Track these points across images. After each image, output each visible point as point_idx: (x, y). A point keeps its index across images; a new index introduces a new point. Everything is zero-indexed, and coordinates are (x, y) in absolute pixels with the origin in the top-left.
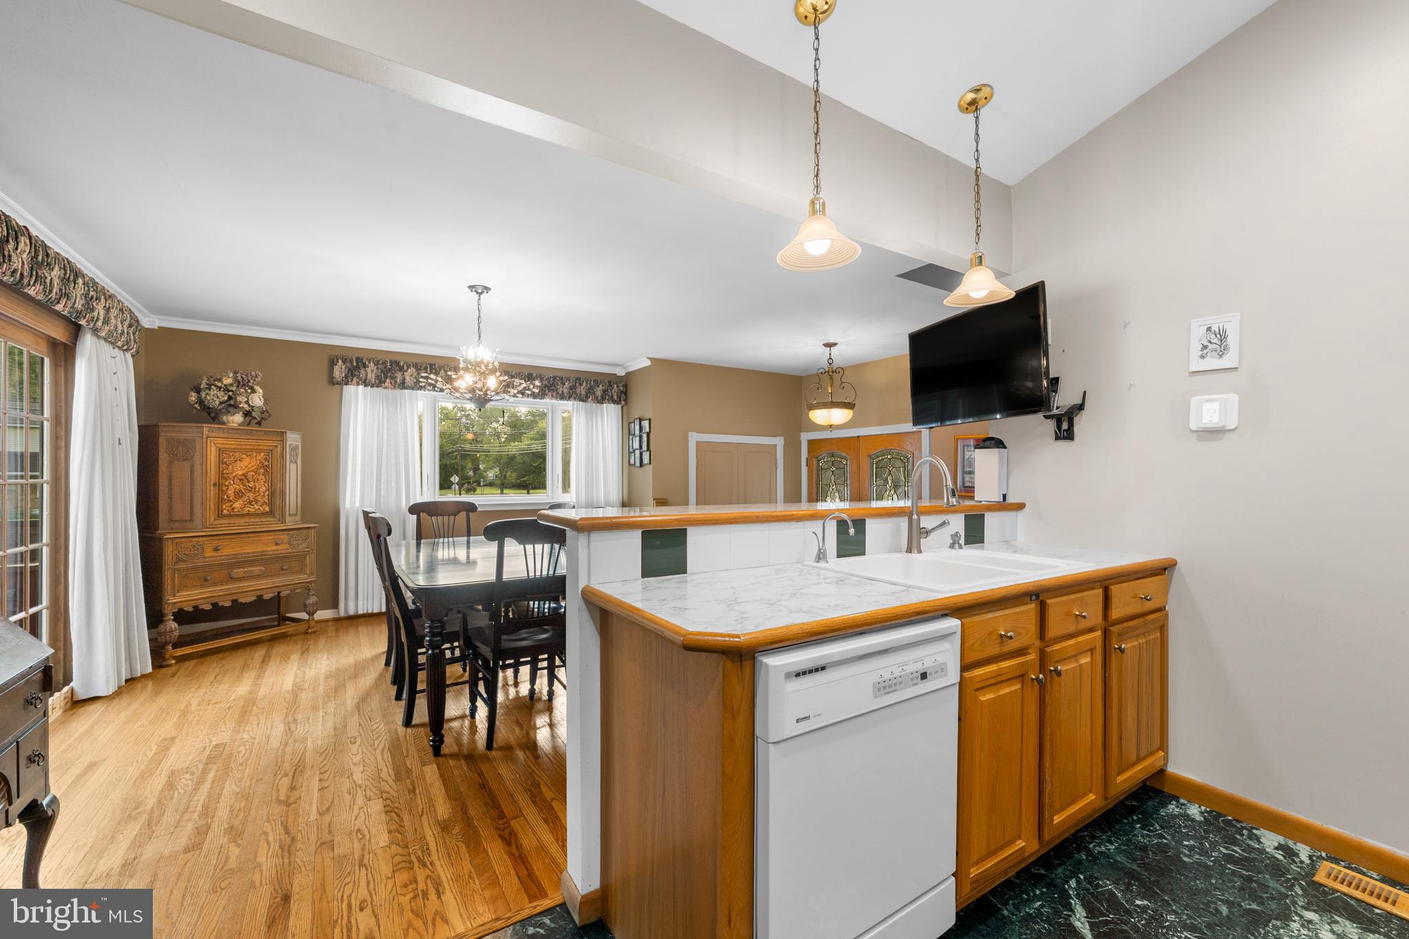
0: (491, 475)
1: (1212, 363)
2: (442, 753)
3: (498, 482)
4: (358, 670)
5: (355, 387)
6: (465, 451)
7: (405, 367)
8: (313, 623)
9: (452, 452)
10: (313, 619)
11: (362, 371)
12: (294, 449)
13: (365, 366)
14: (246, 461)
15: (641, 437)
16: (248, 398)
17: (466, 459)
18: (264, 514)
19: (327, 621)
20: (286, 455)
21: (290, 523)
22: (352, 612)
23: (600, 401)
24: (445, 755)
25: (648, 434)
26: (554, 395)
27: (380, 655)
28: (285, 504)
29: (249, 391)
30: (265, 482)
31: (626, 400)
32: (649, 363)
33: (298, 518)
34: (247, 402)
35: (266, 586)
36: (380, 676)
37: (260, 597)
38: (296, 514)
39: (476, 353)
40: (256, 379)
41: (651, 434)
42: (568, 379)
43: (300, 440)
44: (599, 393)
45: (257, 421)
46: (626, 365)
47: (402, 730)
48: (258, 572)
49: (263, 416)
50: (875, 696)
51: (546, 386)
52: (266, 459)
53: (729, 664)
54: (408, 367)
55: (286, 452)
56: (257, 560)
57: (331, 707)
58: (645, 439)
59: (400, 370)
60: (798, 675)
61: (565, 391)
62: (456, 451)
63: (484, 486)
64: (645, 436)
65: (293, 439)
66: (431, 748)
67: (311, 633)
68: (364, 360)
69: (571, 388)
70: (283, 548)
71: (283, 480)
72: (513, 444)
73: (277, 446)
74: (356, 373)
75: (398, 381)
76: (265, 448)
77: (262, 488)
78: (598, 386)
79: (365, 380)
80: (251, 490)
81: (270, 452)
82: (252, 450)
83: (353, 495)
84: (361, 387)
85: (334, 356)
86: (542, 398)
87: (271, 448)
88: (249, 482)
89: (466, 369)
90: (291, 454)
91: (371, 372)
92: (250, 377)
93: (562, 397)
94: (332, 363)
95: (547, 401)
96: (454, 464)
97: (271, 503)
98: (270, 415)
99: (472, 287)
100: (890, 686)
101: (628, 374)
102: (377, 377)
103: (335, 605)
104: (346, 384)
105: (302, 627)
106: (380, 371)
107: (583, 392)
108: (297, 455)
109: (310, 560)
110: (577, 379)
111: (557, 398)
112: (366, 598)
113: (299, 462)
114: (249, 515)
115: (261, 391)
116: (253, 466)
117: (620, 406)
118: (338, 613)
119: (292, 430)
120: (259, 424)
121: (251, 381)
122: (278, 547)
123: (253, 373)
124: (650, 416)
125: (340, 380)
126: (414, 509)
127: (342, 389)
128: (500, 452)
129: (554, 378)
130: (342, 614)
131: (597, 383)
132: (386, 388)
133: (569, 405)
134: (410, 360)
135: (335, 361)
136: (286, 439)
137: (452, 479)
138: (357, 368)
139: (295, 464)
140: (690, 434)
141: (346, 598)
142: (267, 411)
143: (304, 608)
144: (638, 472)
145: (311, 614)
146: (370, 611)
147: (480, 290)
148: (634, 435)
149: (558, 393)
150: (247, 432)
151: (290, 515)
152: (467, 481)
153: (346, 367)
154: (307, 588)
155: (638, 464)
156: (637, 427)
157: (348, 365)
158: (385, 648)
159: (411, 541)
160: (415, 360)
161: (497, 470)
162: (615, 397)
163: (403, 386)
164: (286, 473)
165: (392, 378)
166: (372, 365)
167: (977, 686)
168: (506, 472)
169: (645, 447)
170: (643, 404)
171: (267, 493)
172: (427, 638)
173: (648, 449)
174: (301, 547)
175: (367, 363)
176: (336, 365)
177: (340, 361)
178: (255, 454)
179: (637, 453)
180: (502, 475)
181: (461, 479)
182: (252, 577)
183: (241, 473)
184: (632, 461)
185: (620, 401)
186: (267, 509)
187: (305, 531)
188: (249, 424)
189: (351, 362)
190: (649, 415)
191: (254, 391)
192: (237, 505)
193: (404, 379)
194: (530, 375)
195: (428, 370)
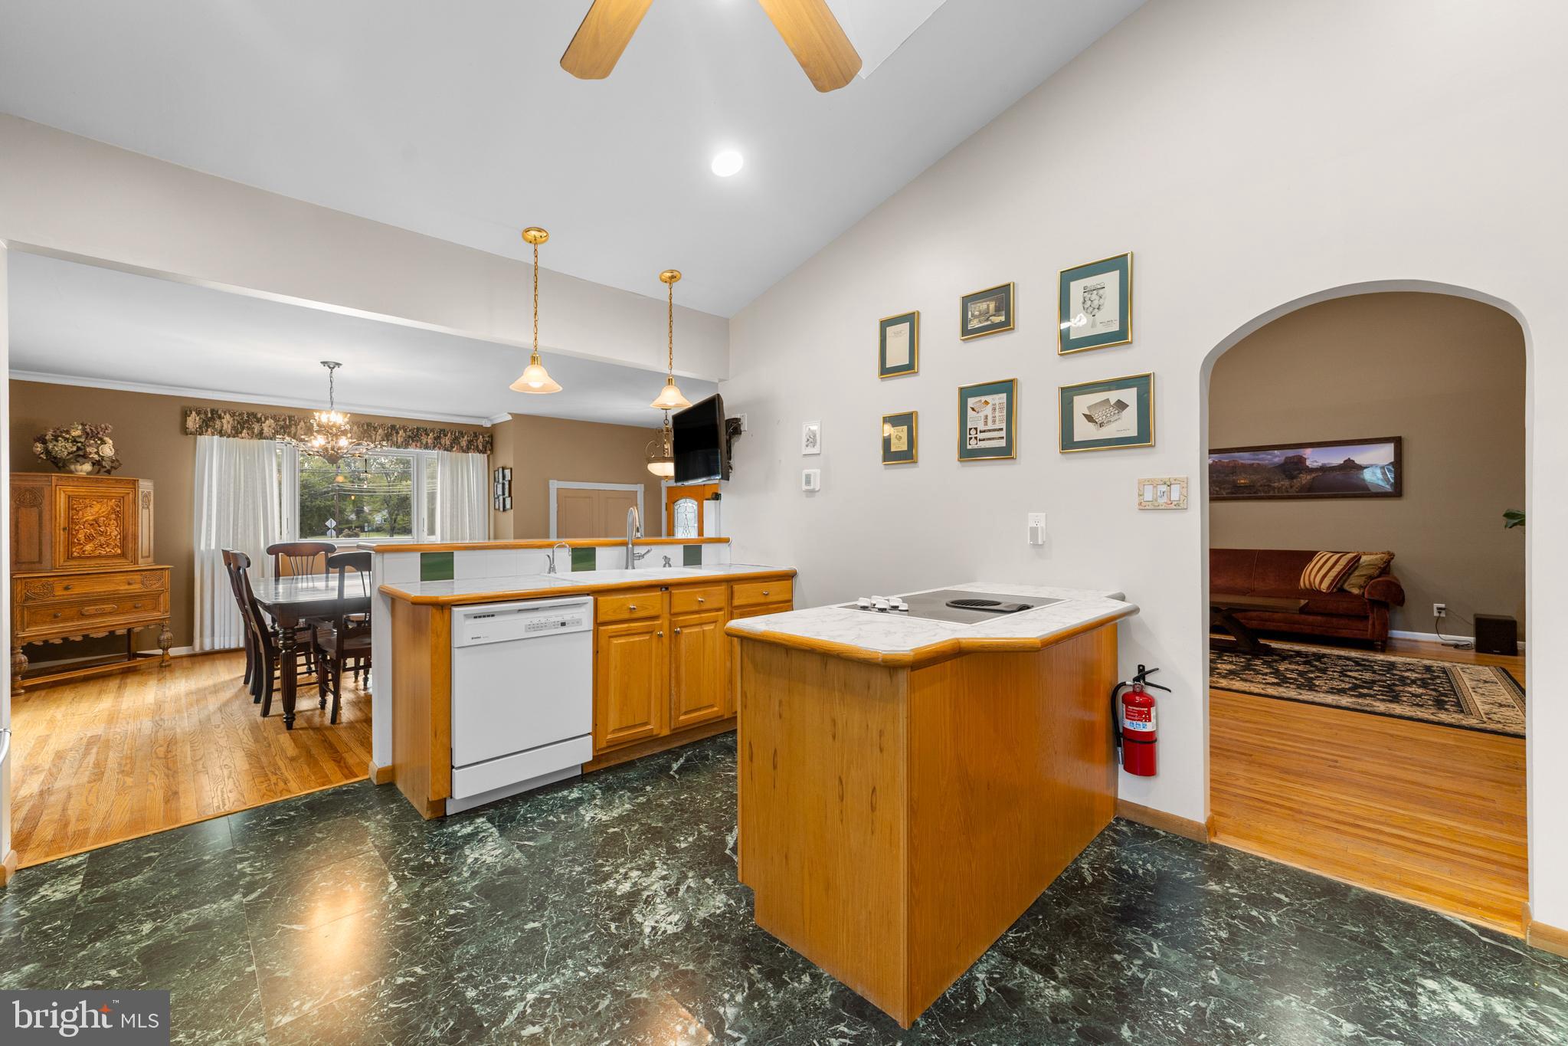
0: (378, 518)
1: (810, 450)
2: (294, 727)
3: (387, 526)
4: (216, 689)
5: (210, 437)
6: (345, 491)
7: (263, 419)
8: (166, 658)
9: (328, 492)
10: (167, 654)
11: (218, 422)
12: (146, 496)
13: (220, 417)
14: (97, 507)
15: (503, 484)
16: (98, 448)
17: (345, 501)
18: (116, 556)
19: (181, 657)
20: (138, 501)
21: (142, 564)
22: (207, 647)
23: (466, 450)
24: (296, 729)
25: (510, 482)
26: (418, 445)
27: (239, 678)
28: (138, 546)
29: (99, 442)
30: (117, 527)
31: (492, 450)
32: (510, 418)
33: (151, 560)
34: (97, 453)
35: (119, 622)
36: (240, 690)
37: (112, 633)
38: (149, 556)
39: (328, 418)
40: (107, 431)
41: (513, 482)
42: (432, 431)
43: (152, 487)
44: (464, 443)
45: (105, 469)
46: (492, 418)
47: (260, 719)
48: (109, 610)
49: (114, 465)
50: (526, 631)
51: (409, 437)
52: (117, 506)
53: (434, 611)
54: (266, 419)
55: (138, 498)
56: (108, 599)
57: (195, 709)
58: (507, 486)
59: (258, 422)
60: (475, 617)
61: (429, 441)
62: (332, 491)
63: (369, 531)
64: (507, 484)
65: (145, 486)
66: (285, 724)
67: (166, 666)
68: (219, 412)
69: (435, 439)
70: (136, 588)
71: (136, 524)
72: (404, 483)
73: (129, 493)
74: (211, 423)
75: (256, 431)
76: (117, 495)
77: (114, 531)
78: (463, 437)
79: (221, 431)
80: (102, 534)
81: (122, 499)
82: (103, 497)
83: (208, 539)
84: (216, 437)
85: (185, 408)
86: (406, 447)
87: (122, 495)
88: (100, 526)
89: (318, 432)
90: (143, 501)
91: (227, 422)
92: (99, 429)
93: (427, 447)
94: (185, 414)
95: (411, 450)
96: (330, 506)
97: (123, 546)
98: (120, 464)
99: (324, 363)
100: (538, 627)
101: (494, 426)
102: (233, 428)
103: (189, 641)
104: (200, 434)
105: (156, 662)
106: (236, 422)
107: (448, 443)
108: (149, 501)
109: (165, 600)
110: (441, 430)
111: (421, 448)
112: (222, 635)
113: (151, 507)
114: (100, 557)
115: (111, 442)
116: (103, 512)
117: (486, 455)
118: (193, 649)
119: (146, 477)
120: (108, 472)
121: (101, 433)
122: (131, 587)
123: (103, 426)
124: (512, 466)
125: (193, 430)
126: (273, 550)
127: (196, 439)
128: (389, 492)
129: (418, 429)
130: (197, 649)
131: (462, 434)
132: (243, 438)
133: (434, 453)
134: (268, 412)
135: (188, 412)
136: (138, 487)
137: (328, 523)
138: (212, 419)
139: (147, 510)
140: (551, 481)
141: (201, 635)
142: (118, 461)
143: (159, 644)
144: (501, 514)
145: (165, 649)
146: (227, 647)
147: (332, 366)
148: (498, 482)
149: (422, 443)
150: (97, 481)
151: (142, 557)
152: (348, 526)
153: (200, 419)
154: (161, 625)
155: (501, 509)
156: (501, 475)
157: (203, 416)
158: (243, 672)
159: (270, 578)
160: (274, 412)
161: (385, 512)
162: (481, 448)
163: (261, 435)
164: (138, 517)
165: (248, 429)
166: (228, 416)
167: (610, 635)
168: (397, 515)
169: (507, 494)
170: (506, 456)
171: (119, 537)
172: (281, 642)
173: (510, 495)
174: (154, 587)
175: (223, 414)
176: (189, 416)
177: (194, 413)
178: (105, 500)
179: (501, 498)
180: (391, 519)
181: (339, 523)
182: (103, 614)
183: (91, 518)
184: (497, 507)
185: (486, 450)
186: (119, 551)
187: (159, 572)
188: (98, 472)
189: (206, 413)
190: (511, 464)
191: (103, 442)
192: (88, 548)
193: (262, 430)
194: (393, 427)
195: (288, 421)
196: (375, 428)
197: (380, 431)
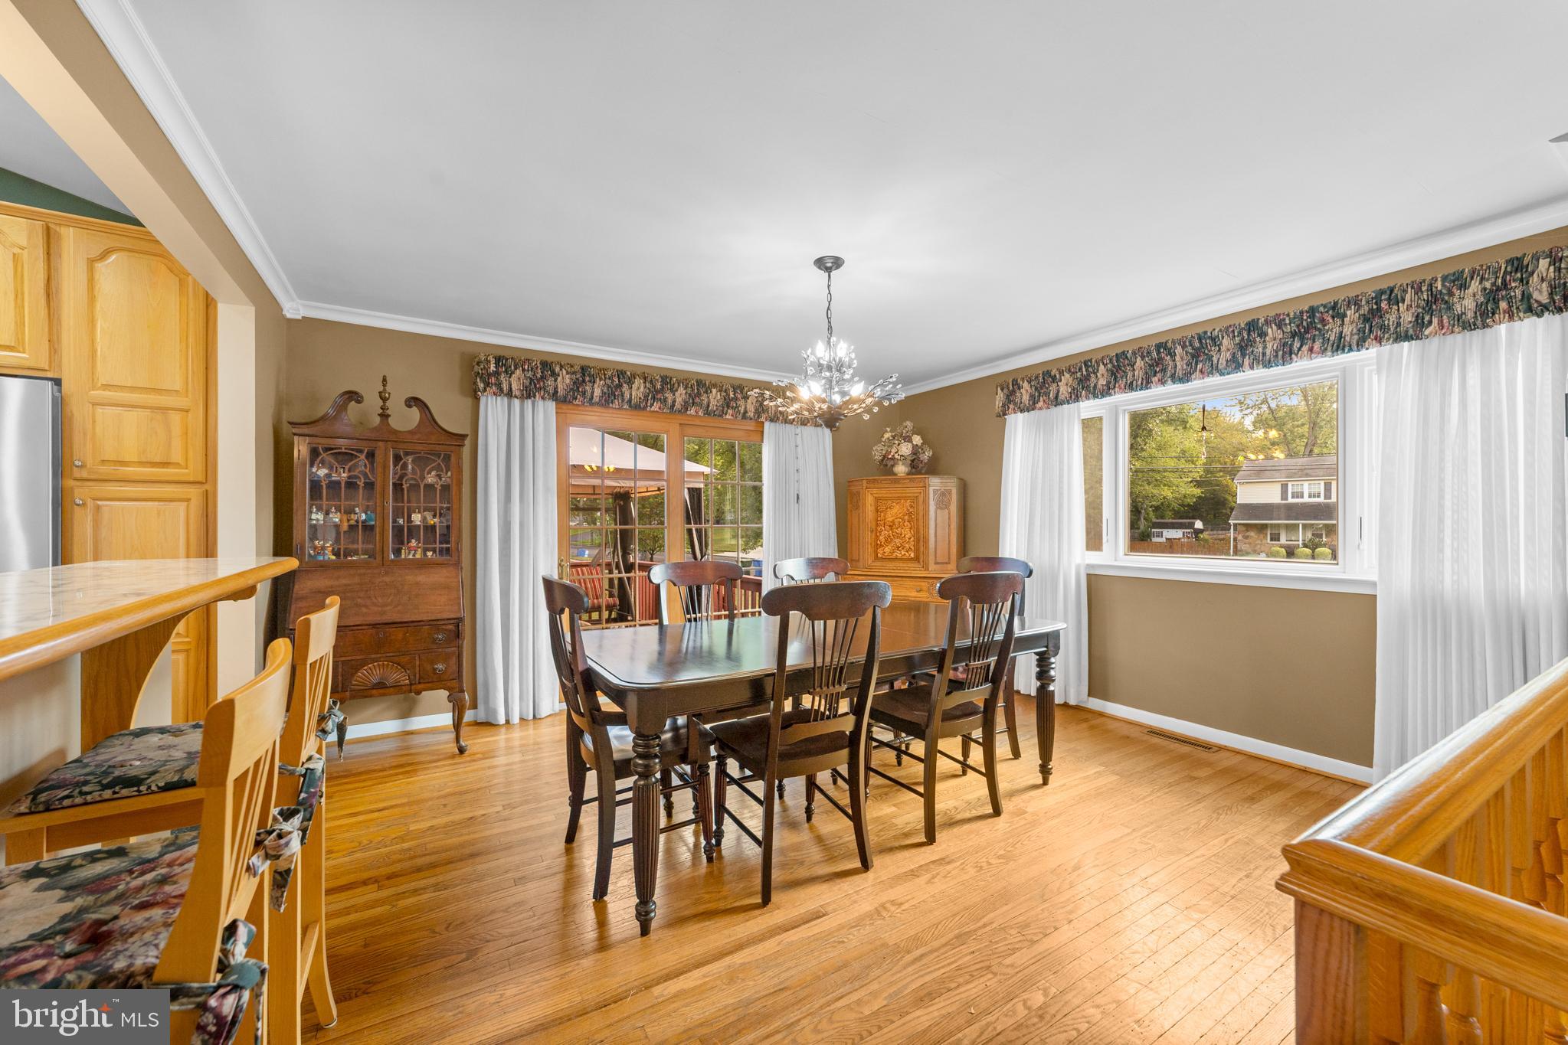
5: (1013, 416)
7: (1058, 376)
11: (1018, 395)
12: (944, 494)
13: (1019, 388)
14: (896, 508)
18: (910, 560)
20: (930, 502)
26: (1318, 347)
28: (928, 551)
30: (910, 529)
33: (952, 566)
42: (1353, 303)
43: (953, 485)
54: (1061, 373)
55: (928, 497)
59: (1053, 382)
61: (1349, 330)
68: (1018, 383)
69: (1365, 320)
71: (927, 527)
73: (922, 494)
74: (1013, 398)
75: (1052, 396)
77: (907, 533)
79: (1021, 405)
80: (899, 536)
84: (1018, 416)
88: (897, 528)
90: (937, 500)
91: (1026, 393)
97: (917, 550)
102: (1032, 397)
104: (1006, 416)
106: (1033, 390)
107: (1406, 320)
108: (949, 500)
110: (1383, 295)
113: (954, 507)
114: (896, 559)
116: (900, 513)
122: (918, 594)
125: (1000, 411)
127: (1003, 423)
132: (1041, 409)
134: (1063, 366)
135: (995, 391)
136: (929, 485)
138: (1013, 392)
139: (947, 510)
150: (895, 481)
151: (933, 563)
157: (1006, 391)
163: (1057, 402)
164: (929, 519)
165: (1045, 394)
166: (1026, 385)
171: (913, 540)
175: (1021, 384)
177: (999, 391)
183: (891, 519)
186: (912, 555)
189: (1008, 387)
192: (887, 550)
193: (1059, 392)
194: (1252, 326)
195: (1084, 370)
196: (1213, 339)
197: (1225, 342)
